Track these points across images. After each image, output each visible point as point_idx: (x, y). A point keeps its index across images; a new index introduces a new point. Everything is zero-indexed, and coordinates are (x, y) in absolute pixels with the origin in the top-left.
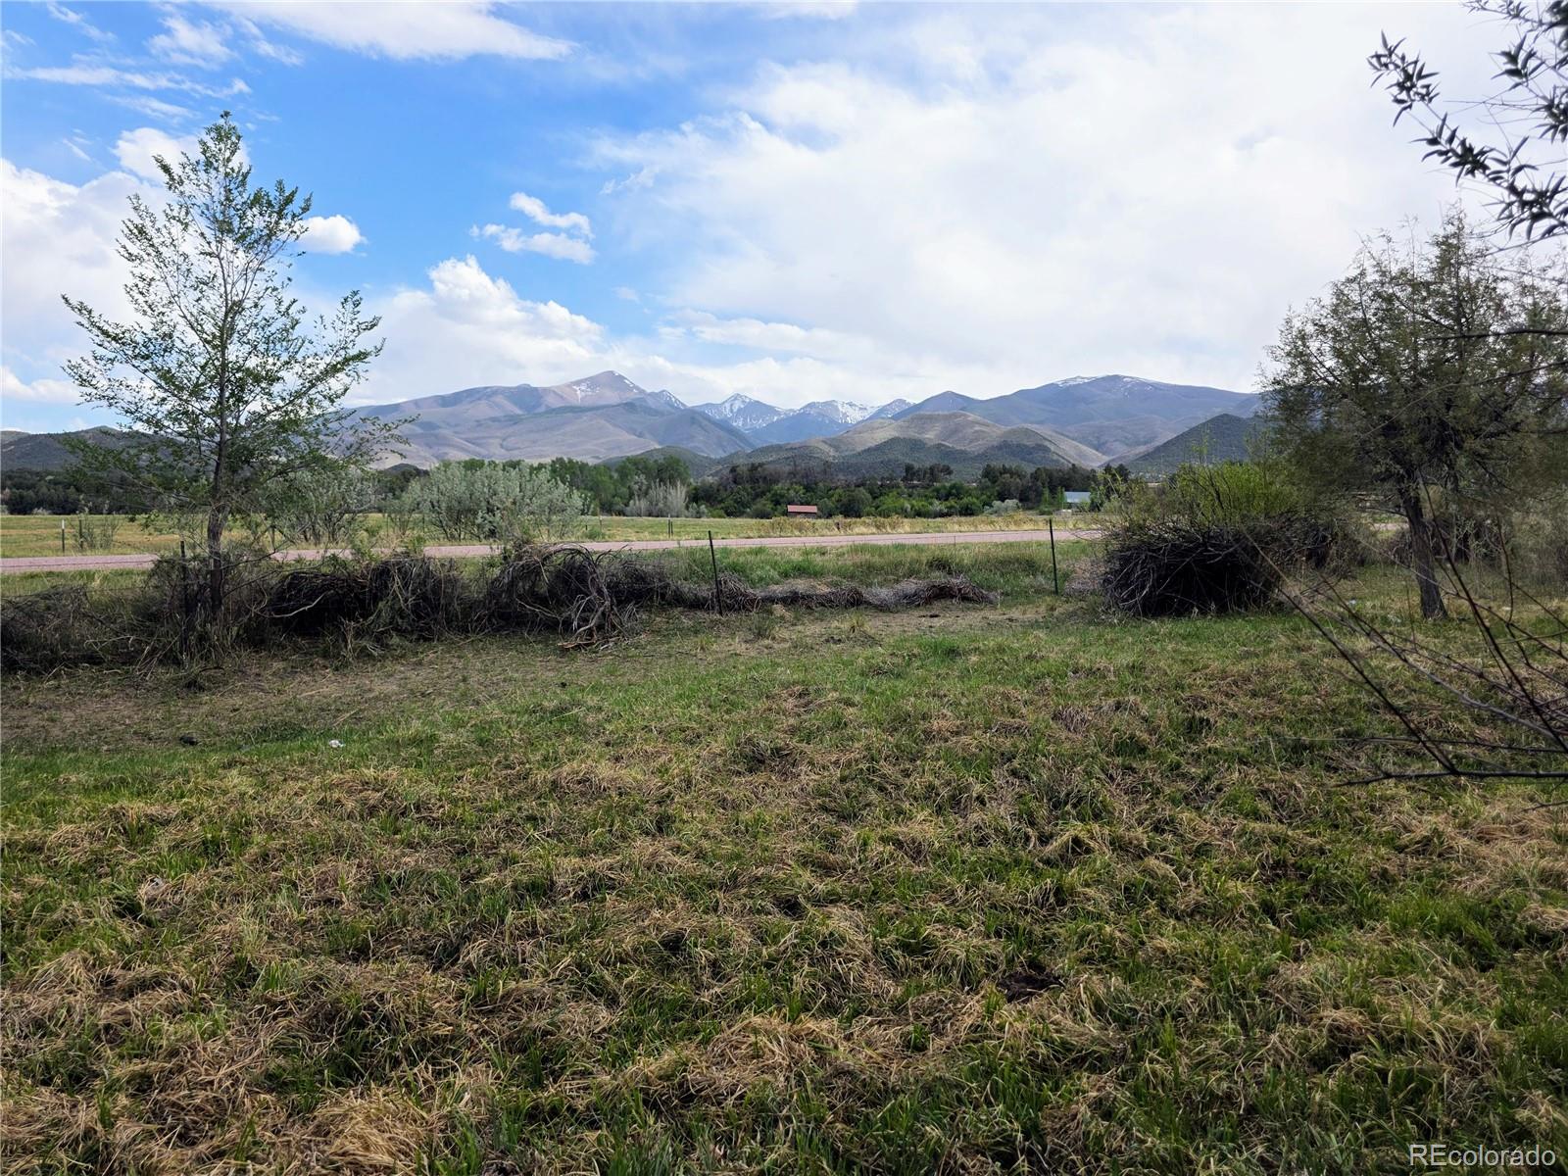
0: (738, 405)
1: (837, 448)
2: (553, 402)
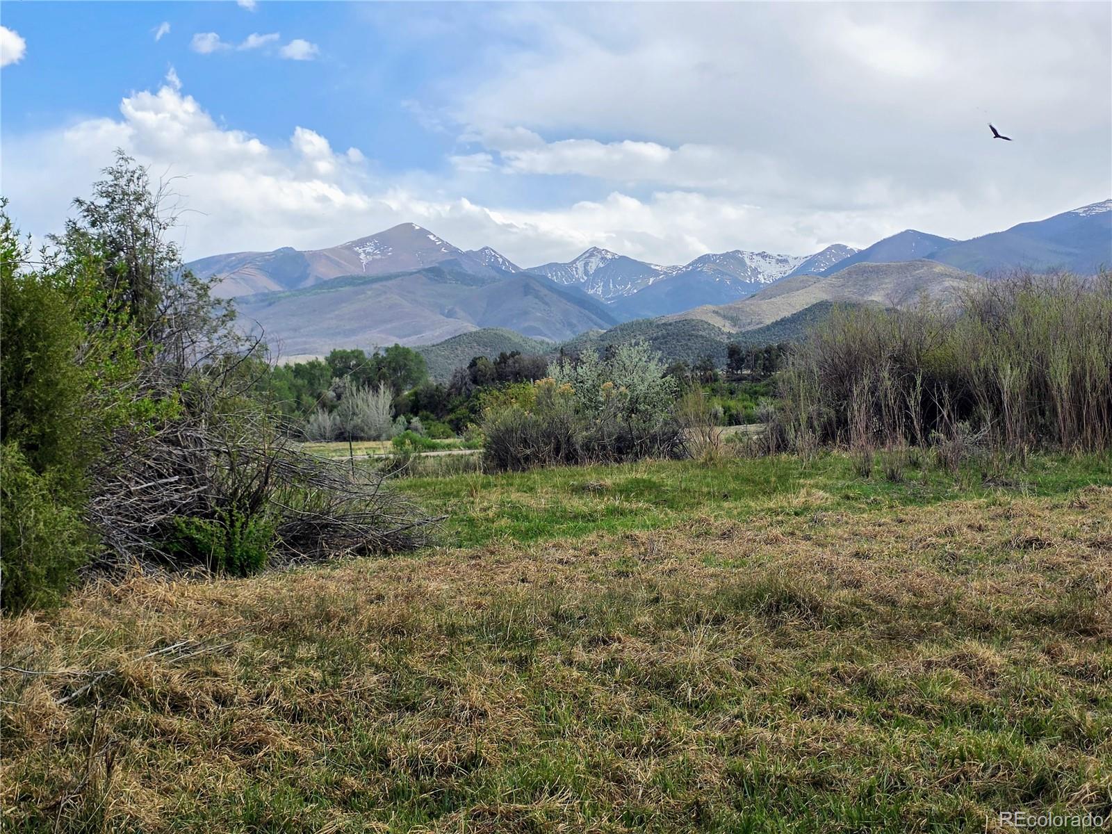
0: (594, 264)
1: (734, 321)
2: (326, 271)
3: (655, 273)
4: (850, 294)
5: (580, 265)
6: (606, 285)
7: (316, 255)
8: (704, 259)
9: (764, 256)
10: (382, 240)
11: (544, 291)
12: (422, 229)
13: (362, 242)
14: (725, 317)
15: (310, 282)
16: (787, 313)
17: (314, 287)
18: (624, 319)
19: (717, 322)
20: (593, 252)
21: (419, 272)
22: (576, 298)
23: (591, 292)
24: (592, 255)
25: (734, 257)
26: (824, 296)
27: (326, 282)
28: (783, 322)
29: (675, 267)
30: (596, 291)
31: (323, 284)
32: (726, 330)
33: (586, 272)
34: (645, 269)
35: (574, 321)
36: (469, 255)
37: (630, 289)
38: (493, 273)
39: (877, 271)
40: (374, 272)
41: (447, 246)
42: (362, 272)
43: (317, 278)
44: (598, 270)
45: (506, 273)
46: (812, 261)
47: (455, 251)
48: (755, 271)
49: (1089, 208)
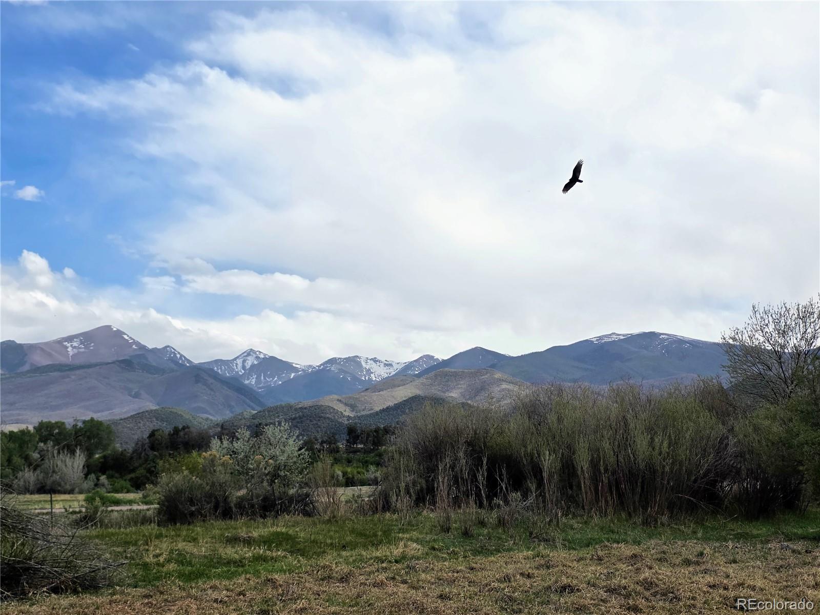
0: (250, 361)
1: (353, 407)
2: (40, 360)
3: (296, 370)
4: (435, 391)
5: (239, 362)
6: (258, 378)
7: (32, 347)
8: (332, 361)
9: (375, 360)
10: (86, 337)
11: (211, 380)
12: (118, 331)
13: (70, 339)
14: (346, 404)
15: (27, 367)
16: (391, 403)
17: (28, 372)
18: (270, 403)
19: (340, 408)
20: (250, 352)
21: (113, 363)
22: (235, 386)
23: (247, 382)
24: (249, 354)
25: (354, 361)
26: (418, 392)
27: (39, 368)
28: (388, 410)
29: (310, 366)
30: (251, 381)
31: (37, 370)
32: (346, 414)
33: (244, 367)
34: (287, 366)
35: (233, 404)
36: (154, 351)
37: (276, 381)
38: (173, 366)
39: (455, 375)
40: (78, 362)
41: (137, 344)
42: (69, 361)
43: (32, 365)
44: (253, 366)
45: (183, 365)
46: (409, 366)
47: (143, 348)
48: (369, 372)
49: (600, 338)
